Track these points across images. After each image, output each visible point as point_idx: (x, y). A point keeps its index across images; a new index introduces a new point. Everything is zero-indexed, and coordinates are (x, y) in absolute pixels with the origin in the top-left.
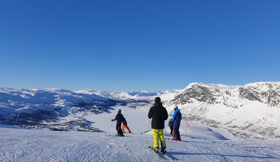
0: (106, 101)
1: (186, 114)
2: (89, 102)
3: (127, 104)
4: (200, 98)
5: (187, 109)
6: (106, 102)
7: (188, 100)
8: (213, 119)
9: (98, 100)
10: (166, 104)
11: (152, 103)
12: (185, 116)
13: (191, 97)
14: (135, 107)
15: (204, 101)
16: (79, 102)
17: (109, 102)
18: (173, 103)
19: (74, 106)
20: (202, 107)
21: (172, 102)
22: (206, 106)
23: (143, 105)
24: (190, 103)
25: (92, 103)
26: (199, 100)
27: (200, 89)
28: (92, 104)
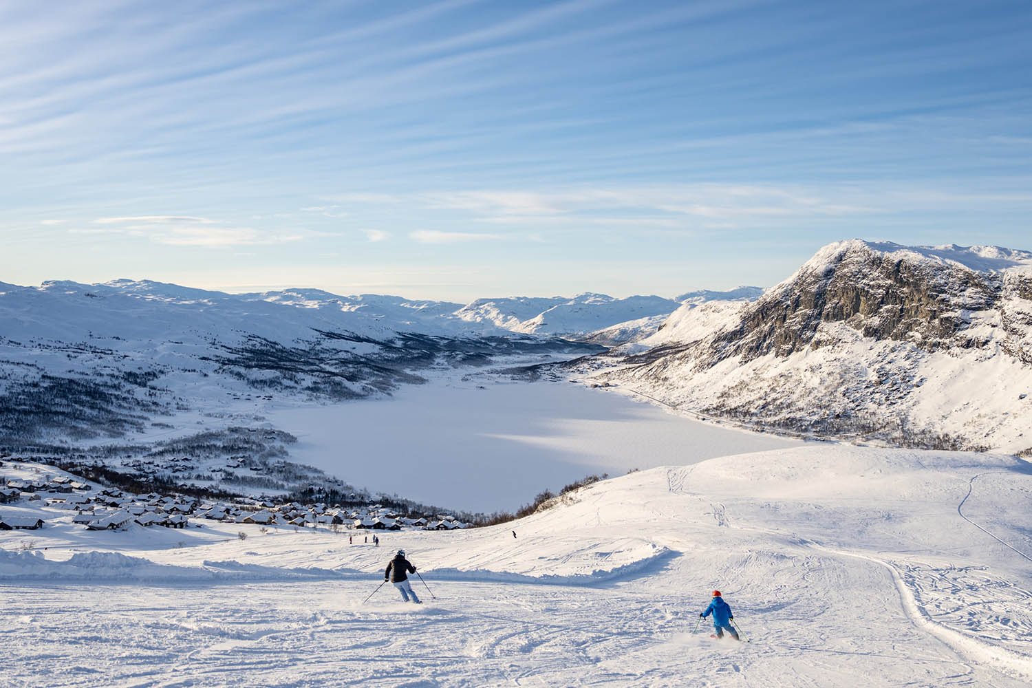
0: (391, 341)
1: (801, 404)
2: (303, 346)
3: (493, 358)
4: (876, 321)
5: (804, 380)
6: (387, 345)
7: (809, 334)
8: (945, 431)
9: (346, 334)
10: (698, 353)
11: (621, 354)
12: (792, 415)
13: (827, 318)
14: (532, 372)
15: (895, 338)
16: (254, 345)
17: (405, 346)
18: (733, 348)
19: (229, 360)
20: (888, 367)
21: (724, 343)
22: (907, 364)
23: (573, 362)
24: (821, 349)
25: (318, 348)
26: (871, 332)
27: (876, 274)
28: (316, 354)
